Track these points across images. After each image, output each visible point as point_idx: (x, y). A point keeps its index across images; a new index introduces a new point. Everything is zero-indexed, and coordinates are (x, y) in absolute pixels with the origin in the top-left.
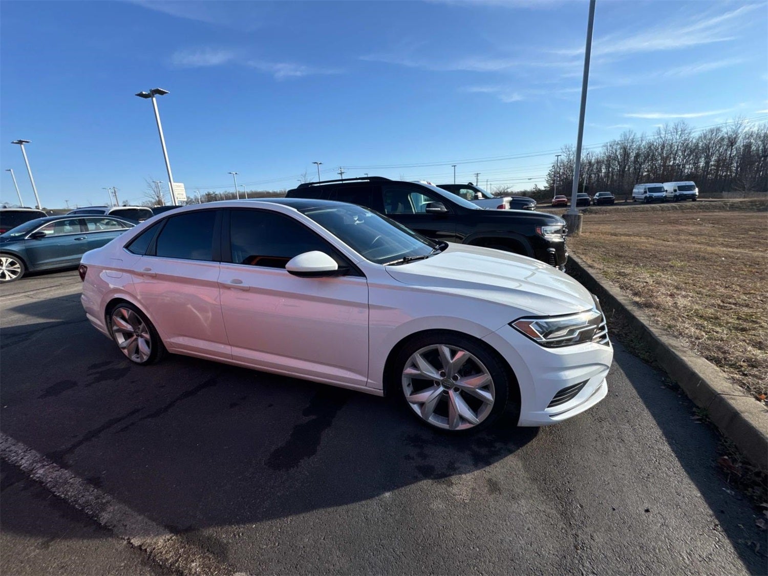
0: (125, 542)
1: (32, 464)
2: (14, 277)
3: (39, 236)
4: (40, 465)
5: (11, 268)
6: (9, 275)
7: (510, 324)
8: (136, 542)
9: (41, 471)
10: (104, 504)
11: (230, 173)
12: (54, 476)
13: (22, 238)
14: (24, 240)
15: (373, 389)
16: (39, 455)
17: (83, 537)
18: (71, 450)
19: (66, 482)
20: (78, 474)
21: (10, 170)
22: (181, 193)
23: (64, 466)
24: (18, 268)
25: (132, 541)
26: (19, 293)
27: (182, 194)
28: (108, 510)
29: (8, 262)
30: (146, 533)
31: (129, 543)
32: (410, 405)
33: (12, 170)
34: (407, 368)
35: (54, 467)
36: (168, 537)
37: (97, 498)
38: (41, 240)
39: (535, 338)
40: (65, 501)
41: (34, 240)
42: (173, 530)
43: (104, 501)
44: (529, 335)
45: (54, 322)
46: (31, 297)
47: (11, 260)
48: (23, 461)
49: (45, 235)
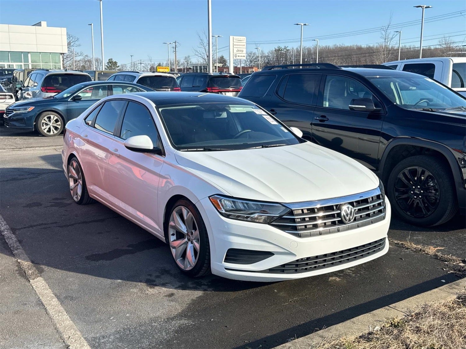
0: (16, 260)
1: (4, 229)
2: (56, 132)
3: (77, 99)
4: (7, 230)
5: (55, 125)
6: (53, 130)
7: (209, 197)
8: (19, 261)
9: (6, 233)
10: (18, 248)
11: (298, 24)
12: (9, 235)
13: (66, 100)
14: (67, 101)
15: (161, 236)
16: (8, 227)
17: (6, 254)
18: (19, 229)
19: (11, 238)
20: (17, 237)
21: (91, 25)
22: (242, 49)
23: (14, 233)
24: (59, 125)
25: (18, 260)
26: (53, 146)
27: (242, 51)
28: (18, 250)
29: (54, 119)
30: (24, 260)
31: (17, 260)
32: (170, 248)
33: (92, 24)
34: (171, 222)
35: (11, 233)
36: (29, 263)
37: (17, 246)
38: (78, 102)
39: (218, 209)
40: (7, 243)
41: (74, 102)
42: (32, 262)
43: (19, 248)
44: (217, 207)
45: (57, 170)
46: (57, 151)
47: (57, 118)
48: (2, 228)
49: (81, 99)
